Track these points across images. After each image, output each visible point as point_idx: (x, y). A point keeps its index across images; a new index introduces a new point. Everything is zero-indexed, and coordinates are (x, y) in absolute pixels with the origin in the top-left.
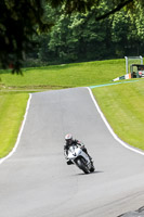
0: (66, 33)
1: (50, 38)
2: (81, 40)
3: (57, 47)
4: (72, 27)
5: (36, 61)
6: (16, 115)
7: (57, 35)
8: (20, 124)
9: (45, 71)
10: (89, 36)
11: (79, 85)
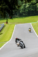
0: (25, 9)
1: (20, 10)
2: (29, 11)
3: (22, 13)
4: (26, 7)
5: (17, 16)
6: (12, 30)
7: (22, 9)
8: (13, 33)
9: (19, 19)
10: (31, 10)
11: (28, 22)
